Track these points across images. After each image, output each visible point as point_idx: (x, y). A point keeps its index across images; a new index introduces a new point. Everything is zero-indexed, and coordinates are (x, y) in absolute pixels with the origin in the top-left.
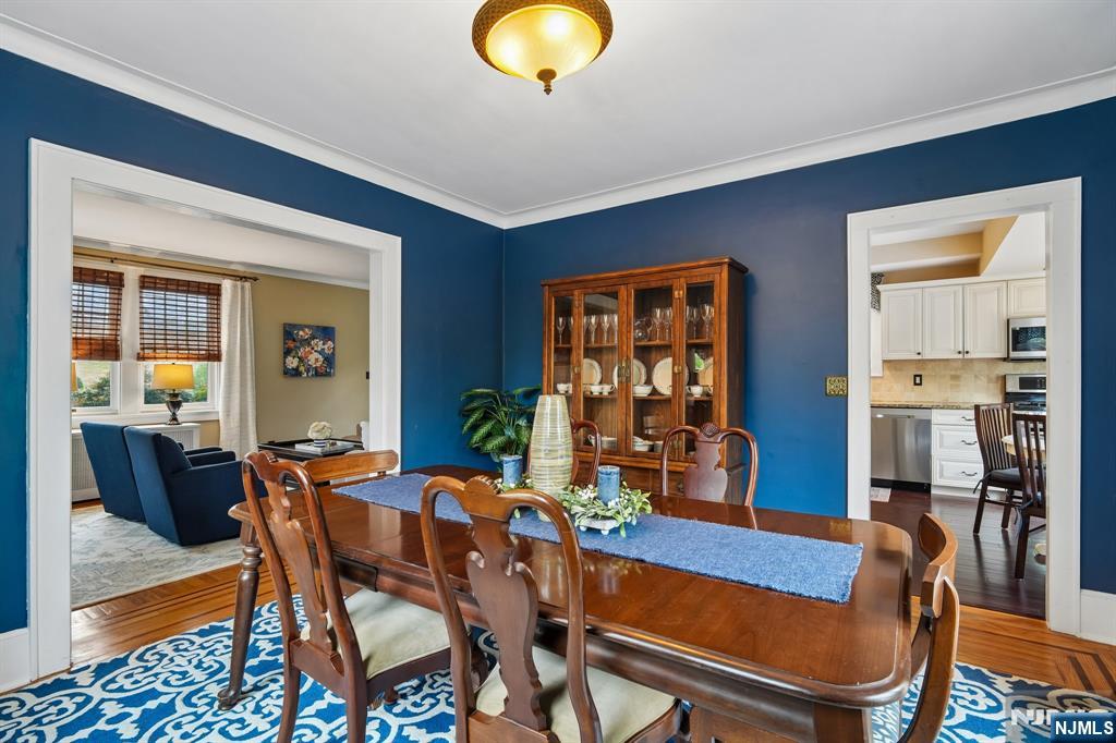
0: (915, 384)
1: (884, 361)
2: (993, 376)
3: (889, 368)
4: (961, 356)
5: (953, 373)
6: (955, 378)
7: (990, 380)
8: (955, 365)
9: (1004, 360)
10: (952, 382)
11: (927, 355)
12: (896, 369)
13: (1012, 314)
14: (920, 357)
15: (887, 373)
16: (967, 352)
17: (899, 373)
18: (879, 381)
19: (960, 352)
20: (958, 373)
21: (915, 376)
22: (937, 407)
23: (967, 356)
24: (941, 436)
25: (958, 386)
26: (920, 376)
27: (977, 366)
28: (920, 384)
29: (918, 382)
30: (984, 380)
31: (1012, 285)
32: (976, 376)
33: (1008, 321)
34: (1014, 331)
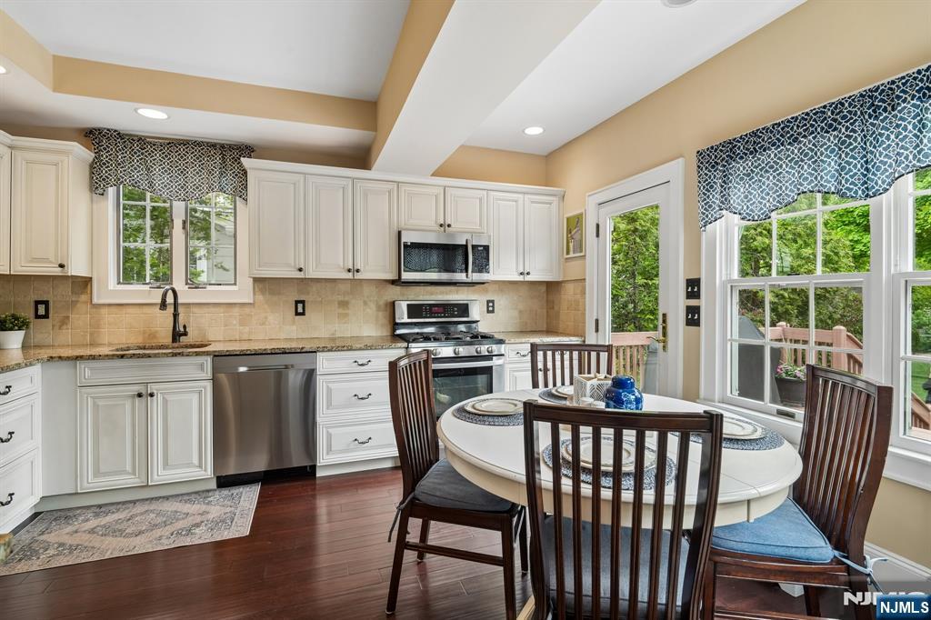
0: (297, 314)
1: (257, 280)
2: (382, 303)
3: (263, 291)
4: (350, 276)
5: (341, 298)
6: (344, 304)
7: (379, 308)
8: (342, 287)
9: (393, 282)
10: (341, 311)
11: (312, 273)
12: (272, 293)
13: (402, 225)
14: (301, 275)
15: (260, 297)
16: (358, 271)
17: (275, 298)
18: (247, 310)
19: (349, 271)
20: (346, 299)
21: (297, 302)
22: (324, 349)
23: (358, 276)
24: (329, 391)
25: (347, 315)
26: (303, 302)
27: (368, 290)
28: (303, 314)
29: (300, 310)
30: (373, 306)
31: (403, 188)
32: (365, 303)
33: (400, 233)
34: (406, 246)
